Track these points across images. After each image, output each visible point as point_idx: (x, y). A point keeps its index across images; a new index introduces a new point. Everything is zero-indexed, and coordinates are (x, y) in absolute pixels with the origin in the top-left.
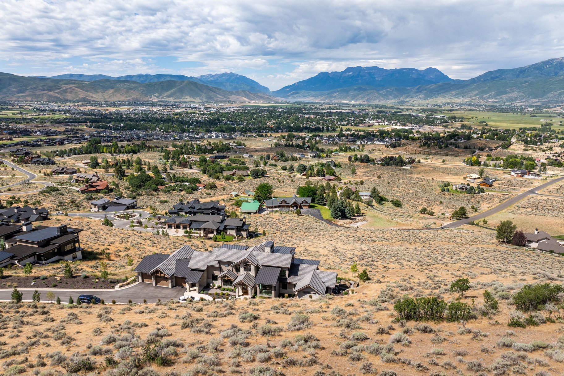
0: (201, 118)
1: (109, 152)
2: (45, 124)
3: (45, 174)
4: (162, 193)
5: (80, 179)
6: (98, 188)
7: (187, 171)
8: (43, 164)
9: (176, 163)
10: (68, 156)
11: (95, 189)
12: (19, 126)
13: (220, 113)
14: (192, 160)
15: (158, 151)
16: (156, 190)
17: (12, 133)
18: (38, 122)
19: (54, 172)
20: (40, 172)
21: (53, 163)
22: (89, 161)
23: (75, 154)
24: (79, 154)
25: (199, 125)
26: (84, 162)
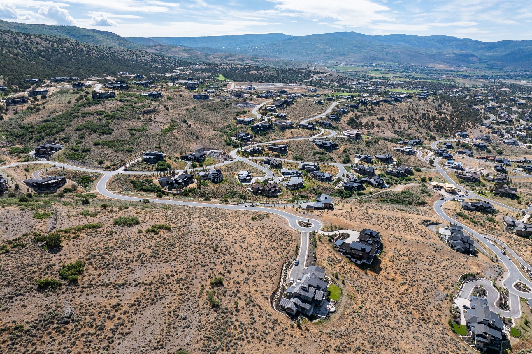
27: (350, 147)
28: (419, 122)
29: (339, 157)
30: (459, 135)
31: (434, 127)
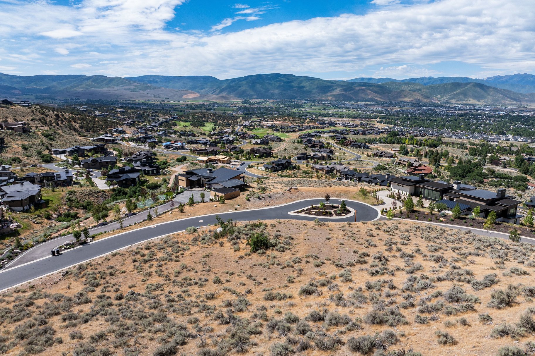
0: (490, 120)
1: (411, 144)
2: (344, 119)
3: (368, 155)
4: (489, 186)
5: (402, 162)
6: (424, 172)
7: (502, 169)
8: (360, 147)
9: (487, 160)
10: (376, 144)
11: (421, 172)
12: (325, 119)
13: (510, 116)
14: (504, 159)
15: (458, 148)
16: (482, 182)
17: (323, 124)
18: (338, 117)
19: (375, 154)
20: (363, 153)
21: (368, 148)
22: (399, 149)
23: (381, 143)
24: (384, 143)
25: (488, 127)
26: (393, 149)
27: (26, 143)
28: (58, 124)
29: (28, 156)
30: (116, 132)
31: (81, 127)
